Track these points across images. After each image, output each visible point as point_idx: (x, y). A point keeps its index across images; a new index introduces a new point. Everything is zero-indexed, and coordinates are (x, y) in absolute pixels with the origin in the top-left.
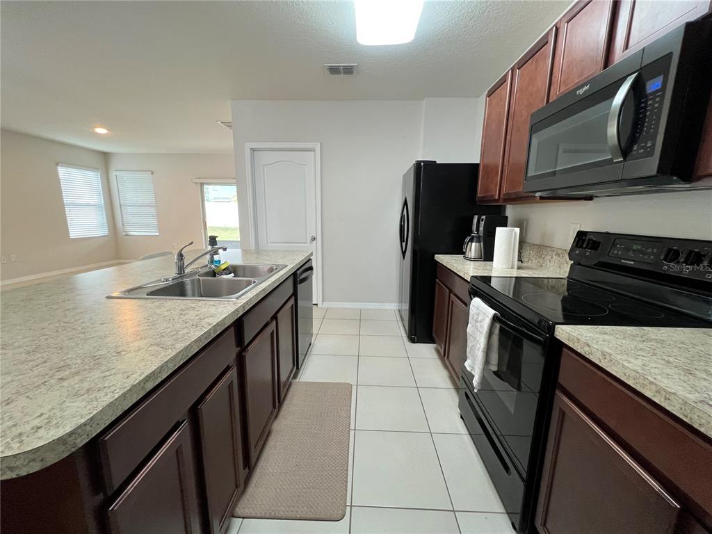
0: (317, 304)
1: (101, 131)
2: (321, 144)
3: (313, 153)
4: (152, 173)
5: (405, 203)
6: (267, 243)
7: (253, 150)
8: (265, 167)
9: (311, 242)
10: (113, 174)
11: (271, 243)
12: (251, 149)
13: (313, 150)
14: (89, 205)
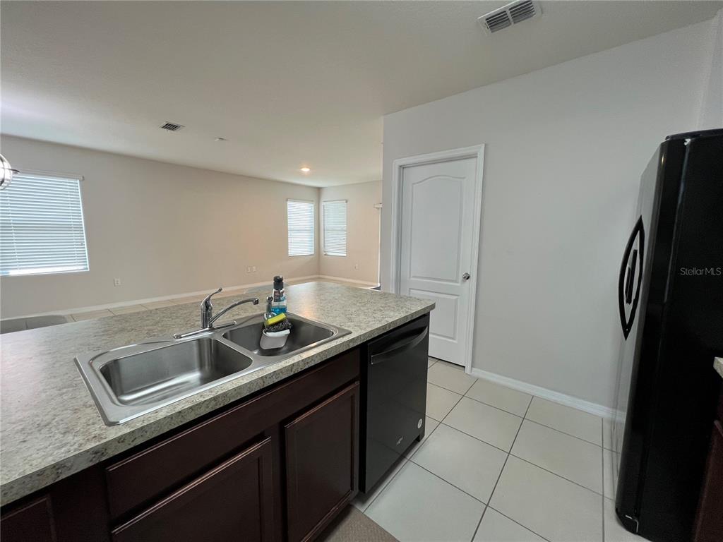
0: (464, 367)
1: (306, 170)
2: (486, 145)
3: (474, 160)
4: (347, 202)
5: (639, 226)
6: (410, 278)
7: (402, 167)
8: (414, 186)
9: (464, 281)
10: (322, 204)
11: (414, 277)
12: (401, 166)
13: (474, 156)
14: (305, 230)
